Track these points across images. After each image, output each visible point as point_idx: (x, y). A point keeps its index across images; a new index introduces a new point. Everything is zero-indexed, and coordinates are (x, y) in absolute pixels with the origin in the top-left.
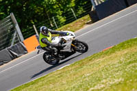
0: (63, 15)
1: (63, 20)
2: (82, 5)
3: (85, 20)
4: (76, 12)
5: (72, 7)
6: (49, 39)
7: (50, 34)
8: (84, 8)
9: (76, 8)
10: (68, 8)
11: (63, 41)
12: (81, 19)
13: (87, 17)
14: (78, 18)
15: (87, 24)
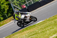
0: (2, 17)
1: (2, 18)
2: (10, 12)
3: (11, 18)
4: (7, 15)
5: (6, 13)
6: (19, 16)
7: (20, 14)
8: (10, 13)
9: (7, 14)
10: (4, 13)
11: (26, 17)
12: (10, 18)
13: (12, 17)
14: (8, 18)
15: (12, 20)
